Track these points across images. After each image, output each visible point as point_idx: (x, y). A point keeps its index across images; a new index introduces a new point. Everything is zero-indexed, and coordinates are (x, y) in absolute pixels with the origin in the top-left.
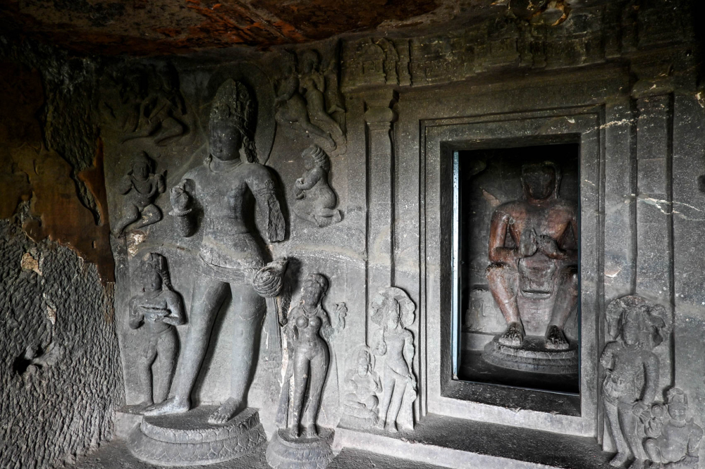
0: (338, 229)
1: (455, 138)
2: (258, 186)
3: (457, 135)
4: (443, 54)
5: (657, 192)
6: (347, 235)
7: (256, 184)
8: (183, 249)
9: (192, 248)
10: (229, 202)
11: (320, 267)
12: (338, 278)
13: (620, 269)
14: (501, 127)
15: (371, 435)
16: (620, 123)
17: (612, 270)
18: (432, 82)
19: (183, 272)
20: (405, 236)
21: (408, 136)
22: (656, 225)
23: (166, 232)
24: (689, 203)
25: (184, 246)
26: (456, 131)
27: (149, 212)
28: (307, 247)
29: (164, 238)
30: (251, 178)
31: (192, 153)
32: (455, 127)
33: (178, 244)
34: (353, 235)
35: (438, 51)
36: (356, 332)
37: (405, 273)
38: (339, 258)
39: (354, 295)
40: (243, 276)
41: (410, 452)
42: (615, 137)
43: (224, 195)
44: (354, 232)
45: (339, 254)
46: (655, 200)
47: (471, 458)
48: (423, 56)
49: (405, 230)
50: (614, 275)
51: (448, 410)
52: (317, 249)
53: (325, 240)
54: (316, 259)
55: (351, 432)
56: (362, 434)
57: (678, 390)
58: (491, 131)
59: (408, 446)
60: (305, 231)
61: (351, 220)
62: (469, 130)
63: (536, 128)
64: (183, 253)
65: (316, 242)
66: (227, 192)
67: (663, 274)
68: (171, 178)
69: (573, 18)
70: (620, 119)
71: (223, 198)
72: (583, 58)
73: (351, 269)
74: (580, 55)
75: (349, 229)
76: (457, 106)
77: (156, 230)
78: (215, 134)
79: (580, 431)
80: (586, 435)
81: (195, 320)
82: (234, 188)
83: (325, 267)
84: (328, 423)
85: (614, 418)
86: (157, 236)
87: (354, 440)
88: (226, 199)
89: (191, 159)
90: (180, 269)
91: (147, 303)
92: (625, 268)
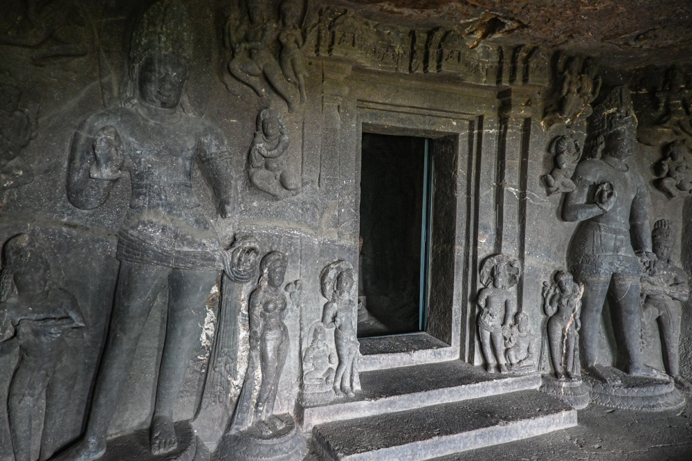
0: (293, 203)
1: (374, 122)
2: (218, 149)
3: (376, 119)
4: (394, 45)
5: (514, 184)
6: (302, 209)
7: (216, 145)
8: (75, 226)
9: (92, 225)
10: (184, 165)
11: (273, 244)
12: (292, 255)
13: (487, 236)
14: (409, 119)
15: (340, 405)
16: (491, 132)
17: (483, 237)
18: (383, 68)
19: (72, 260)
20: (343, 210)
21: (347, 113)
22: (513, 206)
23: (39, 200)
24: (534, 192)
25: (76, 221)
26: (375, 115)
27: (18, 168)
28: (258, 223)
29: (35, 211)
30: (209, 137)
31: (85, 85)
32: (374, 111)
33: (65, 220)
34: (308, 210)
35: (390, 41)
36: (311, 309)
37: (343, 246)
38: (294, 234)
39: (308, 271)
40: (214, 260)
41: (375, 408)
42: (488, 142)
43: (177, 156)
44: (308, 206)
45: (293, 230)
46: (513, 189)
47: (421, 397)
48: (378, 42)
49: (343, 205)
50: (484, 241)
51: (363, 366)
52: (269, 225)
53: (279, 215)
54: (269, 237)
55: (320, 408)
56: (332, 407)
57: (524, 314)
58: (400, 120)
59: (372, 404)
60: (255, 204)
61: (306, 193)
62: (386, 116)
63: (432, 124)
64: (74, 232)
65: (269, 216)
66: (182, 151)
67: (514, 240)
68: (45, 118)
69: (482, 47)
70: (491, 129)
71: (177, 159)
72: (484, 79)
73: (306, 245)
74: (483, 77)
75: (304, 203)
76: (389, 94)
77: (19, 199)
78: (162, 70)
79: (451, 357)
80: (454, 359)
81: (132, 325)
82: (190, 148)
83: (279, 243)
84: (282, 409)
85: (487, 341)
86: (23, 208)
87: (324, 415)
88: (180, 160)
89: (83, 94)
90: (68, 256)
91: (33, 312)
92: (490, 236)
